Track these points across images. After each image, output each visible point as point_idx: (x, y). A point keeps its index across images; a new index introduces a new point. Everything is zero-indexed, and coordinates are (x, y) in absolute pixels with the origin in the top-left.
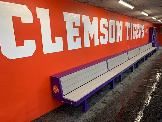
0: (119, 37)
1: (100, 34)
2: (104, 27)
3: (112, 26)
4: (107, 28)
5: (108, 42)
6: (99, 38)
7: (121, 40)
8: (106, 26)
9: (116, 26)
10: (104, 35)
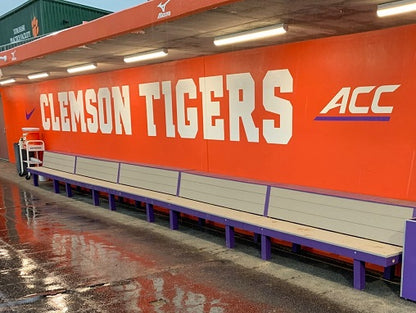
0: (121, 122)
1: (88, 116)
2: (92, 103)
3: (104, 100)
4: (96, 105)
5: (99, 130)
6: (86, 122)
7: (129, 132)
8: (94, 101)
9: (112, 100)
10: (91, 117)
